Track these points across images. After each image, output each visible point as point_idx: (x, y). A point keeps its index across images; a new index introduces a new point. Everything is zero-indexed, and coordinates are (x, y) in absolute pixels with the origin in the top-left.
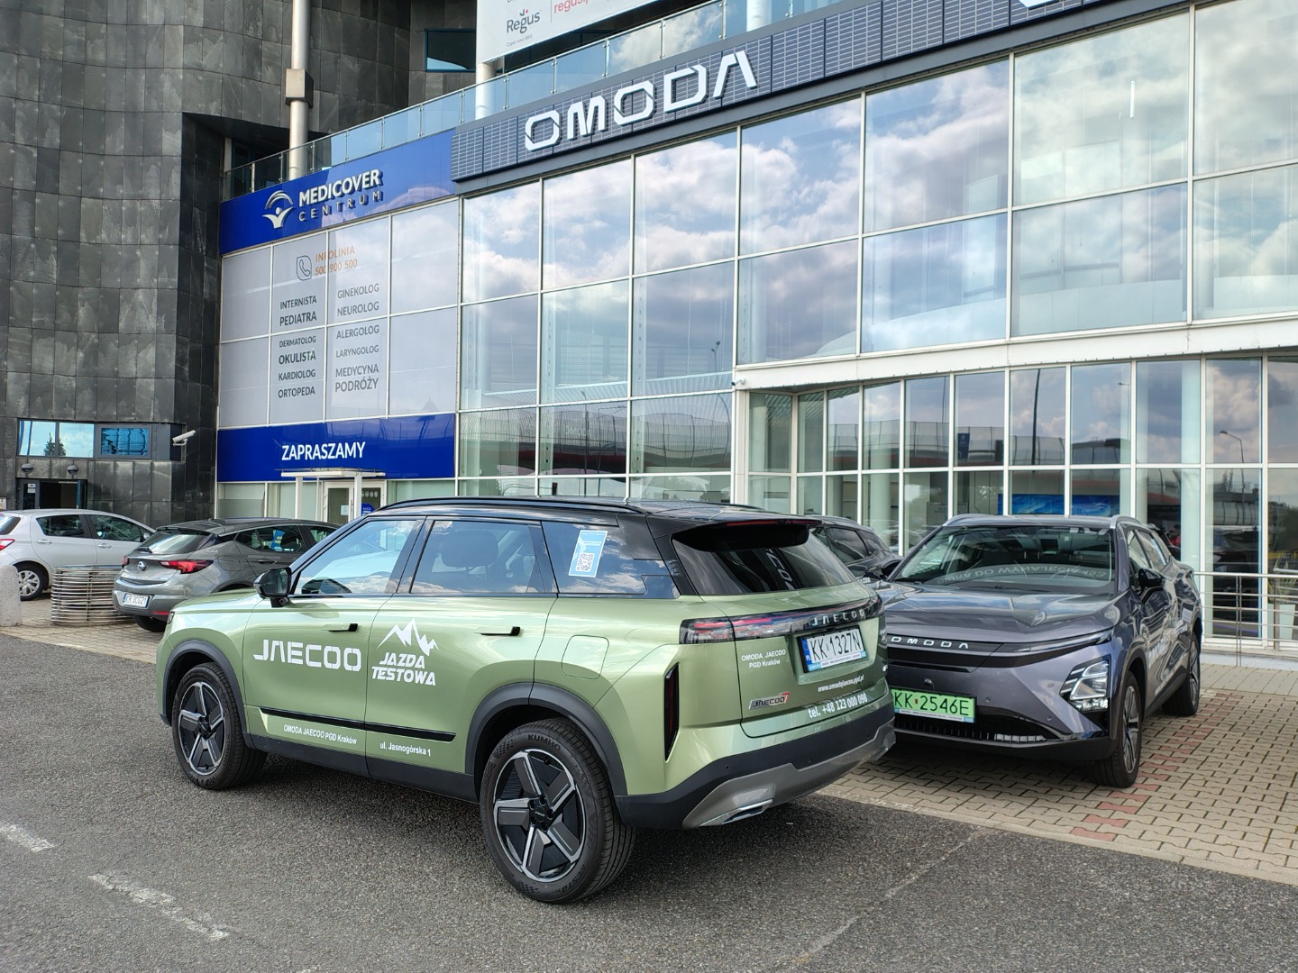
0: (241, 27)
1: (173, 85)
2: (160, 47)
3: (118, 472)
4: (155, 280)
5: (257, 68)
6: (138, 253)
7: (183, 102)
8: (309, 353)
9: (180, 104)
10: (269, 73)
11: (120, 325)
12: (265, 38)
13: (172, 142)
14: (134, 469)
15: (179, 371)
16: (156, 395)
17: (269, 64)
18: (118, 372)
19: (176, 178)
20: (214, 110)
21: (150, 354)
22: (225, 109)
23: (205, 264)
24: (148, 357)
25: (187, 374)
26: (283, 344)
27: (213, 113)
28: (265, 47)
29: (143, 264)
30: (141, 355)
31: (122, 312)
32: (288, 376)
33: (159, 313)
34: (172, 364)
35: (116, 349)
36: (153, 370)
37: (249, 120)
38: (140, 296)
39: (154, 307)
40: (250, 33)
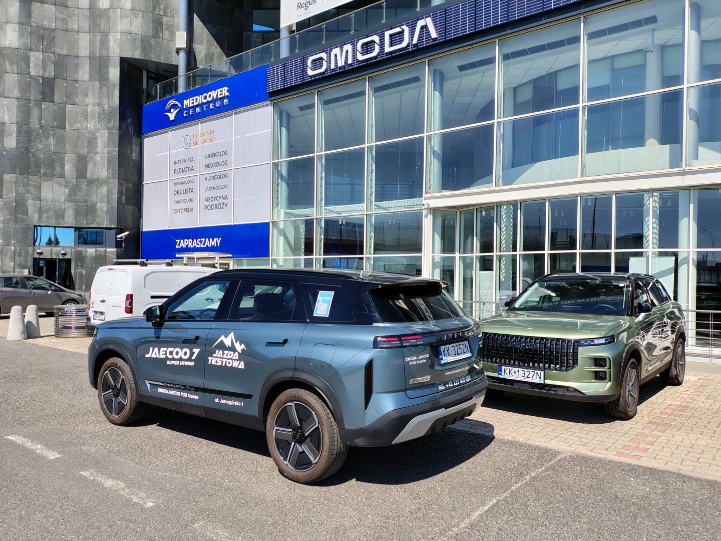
0: (151, 9)
1: (115, 42)
2: (108, 21)
3: (88, 254)
4: (106, 149)
5: (160, 32)
6: (97, 134)
7: (120, 51)
8: (190, 189)
9: (119, 52)
10: (166, 34)
11: (88, 174)
12: (165, 15)
13: (114, 73)
14: (96, 253)
15: (119, 199)
16: (108, 212)
17: (167, 29)
18: (87, 200)
19: (117, 93)
20: (137, 55)
21: (104, 190)
22: (143, 55)
23: (133, 141)
24: (103, 191)
25: (124, 201)
26: (176, 184)
27: (137, 57)
28: (165, 19)
29: (99, 141)
30: (99, 190)
31: (88, 167)
32: (179, 202)
33: (109, 167)
34: (116, 196)
35: (86, 187)
36: (106, 198)
37: (156, 61)
38: (98, 158)
39: (106, 164)
40: (157, 12)
